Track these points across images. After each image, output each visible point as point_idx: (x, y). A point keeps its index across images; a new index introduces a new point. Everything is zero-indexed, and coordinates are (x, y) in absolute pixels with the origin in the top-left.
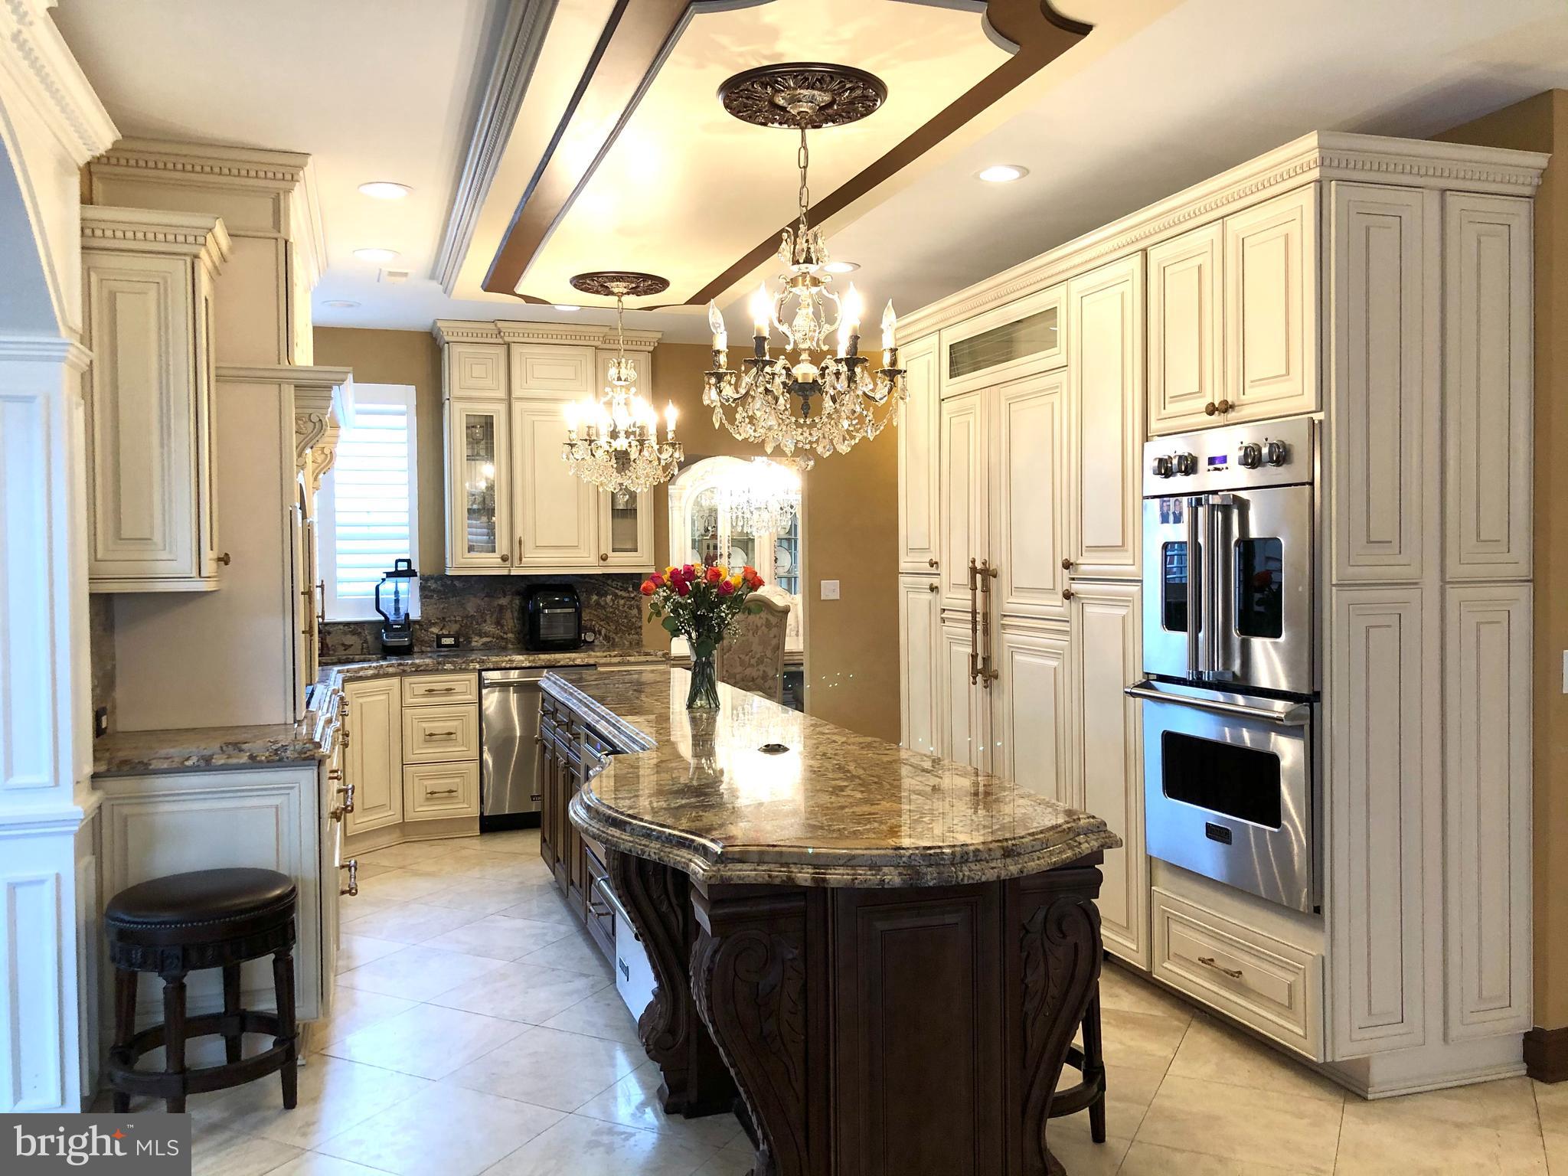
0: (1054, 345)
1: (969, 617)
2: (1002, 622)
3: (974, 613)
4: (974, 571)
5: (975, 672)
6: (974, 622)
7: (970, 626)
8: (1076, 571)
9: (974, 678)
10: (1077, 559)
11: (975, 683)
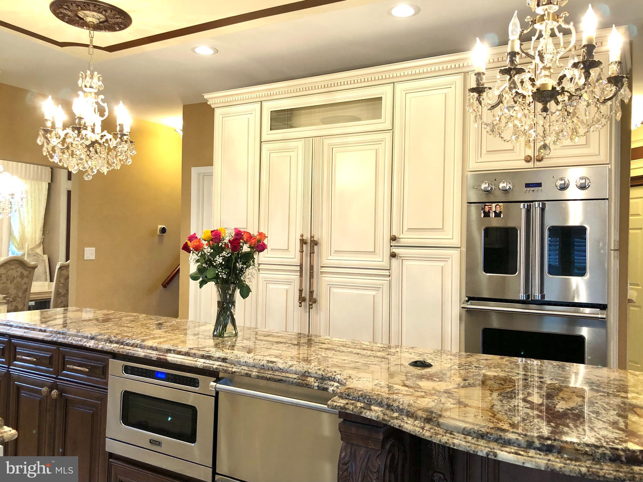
0: (381, 118)
1: (298, 268)
2: (321, 270)
3: (301, 266)
4: (303, 242)
5: (302, 299)
6: (301, 271)
7: (299, 274)
8: (398, 242)
9: (300, 303)
10: (400, 235)
11: (300, 306)
